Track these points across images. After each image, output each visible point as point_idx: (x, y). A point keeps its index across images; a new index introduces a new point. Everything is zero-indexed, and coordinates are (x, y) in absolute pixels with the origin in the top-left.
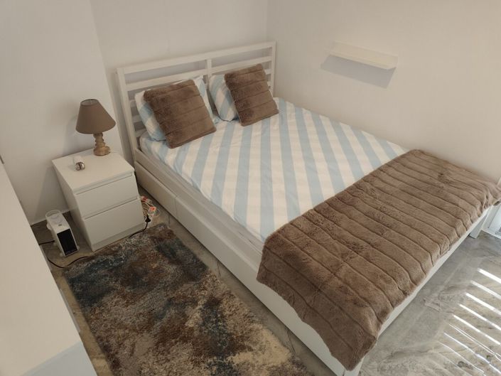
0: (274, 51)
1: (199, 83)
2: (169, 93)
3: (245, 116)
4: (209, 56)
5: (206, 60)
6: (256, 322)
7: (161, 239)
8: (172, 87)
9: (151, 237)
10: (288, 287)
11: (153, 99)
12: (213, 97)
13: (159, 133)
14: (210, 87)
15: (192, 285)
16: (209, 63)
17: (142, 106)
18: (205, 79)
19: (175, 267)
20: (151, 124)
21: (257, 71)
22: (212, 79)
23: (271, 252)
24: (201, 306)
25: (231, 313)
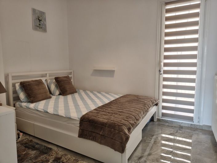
0: (73, 73)
1: (44, 81)
2: (32, 82)
3: (63, 92)
4: (48, 73)
5: (46, 74)
6: (79, 161)
7: (26, 143)
8: (33, 81)
9: (21, 144)
10: (92, 133)
11: (24, 84)
12: (49, 87)
13: (26, 99)
14: (48, 84)
15: (45, 156)
16: (48, 75)
17: (19, 88)
18: (46, 80)
19: (35, 151)
20: (22, 96)
21: (67, 77)
22: (49, 81)
23: (84, 121)
24: (51, 162)
25: (67, 161)
